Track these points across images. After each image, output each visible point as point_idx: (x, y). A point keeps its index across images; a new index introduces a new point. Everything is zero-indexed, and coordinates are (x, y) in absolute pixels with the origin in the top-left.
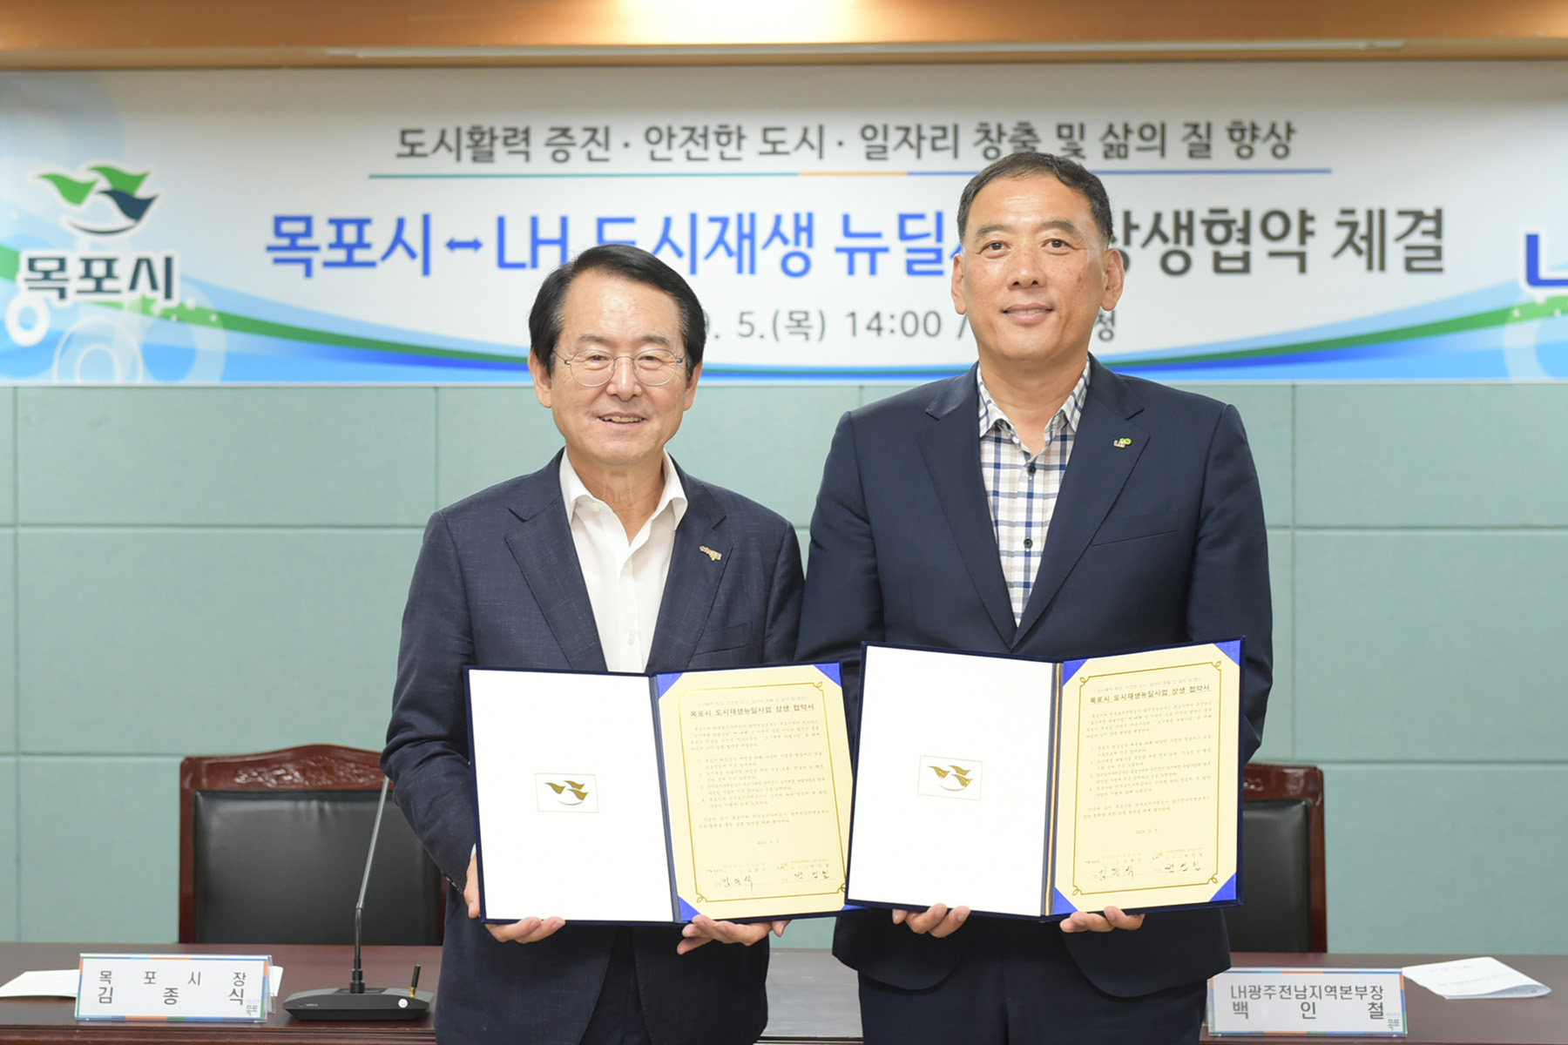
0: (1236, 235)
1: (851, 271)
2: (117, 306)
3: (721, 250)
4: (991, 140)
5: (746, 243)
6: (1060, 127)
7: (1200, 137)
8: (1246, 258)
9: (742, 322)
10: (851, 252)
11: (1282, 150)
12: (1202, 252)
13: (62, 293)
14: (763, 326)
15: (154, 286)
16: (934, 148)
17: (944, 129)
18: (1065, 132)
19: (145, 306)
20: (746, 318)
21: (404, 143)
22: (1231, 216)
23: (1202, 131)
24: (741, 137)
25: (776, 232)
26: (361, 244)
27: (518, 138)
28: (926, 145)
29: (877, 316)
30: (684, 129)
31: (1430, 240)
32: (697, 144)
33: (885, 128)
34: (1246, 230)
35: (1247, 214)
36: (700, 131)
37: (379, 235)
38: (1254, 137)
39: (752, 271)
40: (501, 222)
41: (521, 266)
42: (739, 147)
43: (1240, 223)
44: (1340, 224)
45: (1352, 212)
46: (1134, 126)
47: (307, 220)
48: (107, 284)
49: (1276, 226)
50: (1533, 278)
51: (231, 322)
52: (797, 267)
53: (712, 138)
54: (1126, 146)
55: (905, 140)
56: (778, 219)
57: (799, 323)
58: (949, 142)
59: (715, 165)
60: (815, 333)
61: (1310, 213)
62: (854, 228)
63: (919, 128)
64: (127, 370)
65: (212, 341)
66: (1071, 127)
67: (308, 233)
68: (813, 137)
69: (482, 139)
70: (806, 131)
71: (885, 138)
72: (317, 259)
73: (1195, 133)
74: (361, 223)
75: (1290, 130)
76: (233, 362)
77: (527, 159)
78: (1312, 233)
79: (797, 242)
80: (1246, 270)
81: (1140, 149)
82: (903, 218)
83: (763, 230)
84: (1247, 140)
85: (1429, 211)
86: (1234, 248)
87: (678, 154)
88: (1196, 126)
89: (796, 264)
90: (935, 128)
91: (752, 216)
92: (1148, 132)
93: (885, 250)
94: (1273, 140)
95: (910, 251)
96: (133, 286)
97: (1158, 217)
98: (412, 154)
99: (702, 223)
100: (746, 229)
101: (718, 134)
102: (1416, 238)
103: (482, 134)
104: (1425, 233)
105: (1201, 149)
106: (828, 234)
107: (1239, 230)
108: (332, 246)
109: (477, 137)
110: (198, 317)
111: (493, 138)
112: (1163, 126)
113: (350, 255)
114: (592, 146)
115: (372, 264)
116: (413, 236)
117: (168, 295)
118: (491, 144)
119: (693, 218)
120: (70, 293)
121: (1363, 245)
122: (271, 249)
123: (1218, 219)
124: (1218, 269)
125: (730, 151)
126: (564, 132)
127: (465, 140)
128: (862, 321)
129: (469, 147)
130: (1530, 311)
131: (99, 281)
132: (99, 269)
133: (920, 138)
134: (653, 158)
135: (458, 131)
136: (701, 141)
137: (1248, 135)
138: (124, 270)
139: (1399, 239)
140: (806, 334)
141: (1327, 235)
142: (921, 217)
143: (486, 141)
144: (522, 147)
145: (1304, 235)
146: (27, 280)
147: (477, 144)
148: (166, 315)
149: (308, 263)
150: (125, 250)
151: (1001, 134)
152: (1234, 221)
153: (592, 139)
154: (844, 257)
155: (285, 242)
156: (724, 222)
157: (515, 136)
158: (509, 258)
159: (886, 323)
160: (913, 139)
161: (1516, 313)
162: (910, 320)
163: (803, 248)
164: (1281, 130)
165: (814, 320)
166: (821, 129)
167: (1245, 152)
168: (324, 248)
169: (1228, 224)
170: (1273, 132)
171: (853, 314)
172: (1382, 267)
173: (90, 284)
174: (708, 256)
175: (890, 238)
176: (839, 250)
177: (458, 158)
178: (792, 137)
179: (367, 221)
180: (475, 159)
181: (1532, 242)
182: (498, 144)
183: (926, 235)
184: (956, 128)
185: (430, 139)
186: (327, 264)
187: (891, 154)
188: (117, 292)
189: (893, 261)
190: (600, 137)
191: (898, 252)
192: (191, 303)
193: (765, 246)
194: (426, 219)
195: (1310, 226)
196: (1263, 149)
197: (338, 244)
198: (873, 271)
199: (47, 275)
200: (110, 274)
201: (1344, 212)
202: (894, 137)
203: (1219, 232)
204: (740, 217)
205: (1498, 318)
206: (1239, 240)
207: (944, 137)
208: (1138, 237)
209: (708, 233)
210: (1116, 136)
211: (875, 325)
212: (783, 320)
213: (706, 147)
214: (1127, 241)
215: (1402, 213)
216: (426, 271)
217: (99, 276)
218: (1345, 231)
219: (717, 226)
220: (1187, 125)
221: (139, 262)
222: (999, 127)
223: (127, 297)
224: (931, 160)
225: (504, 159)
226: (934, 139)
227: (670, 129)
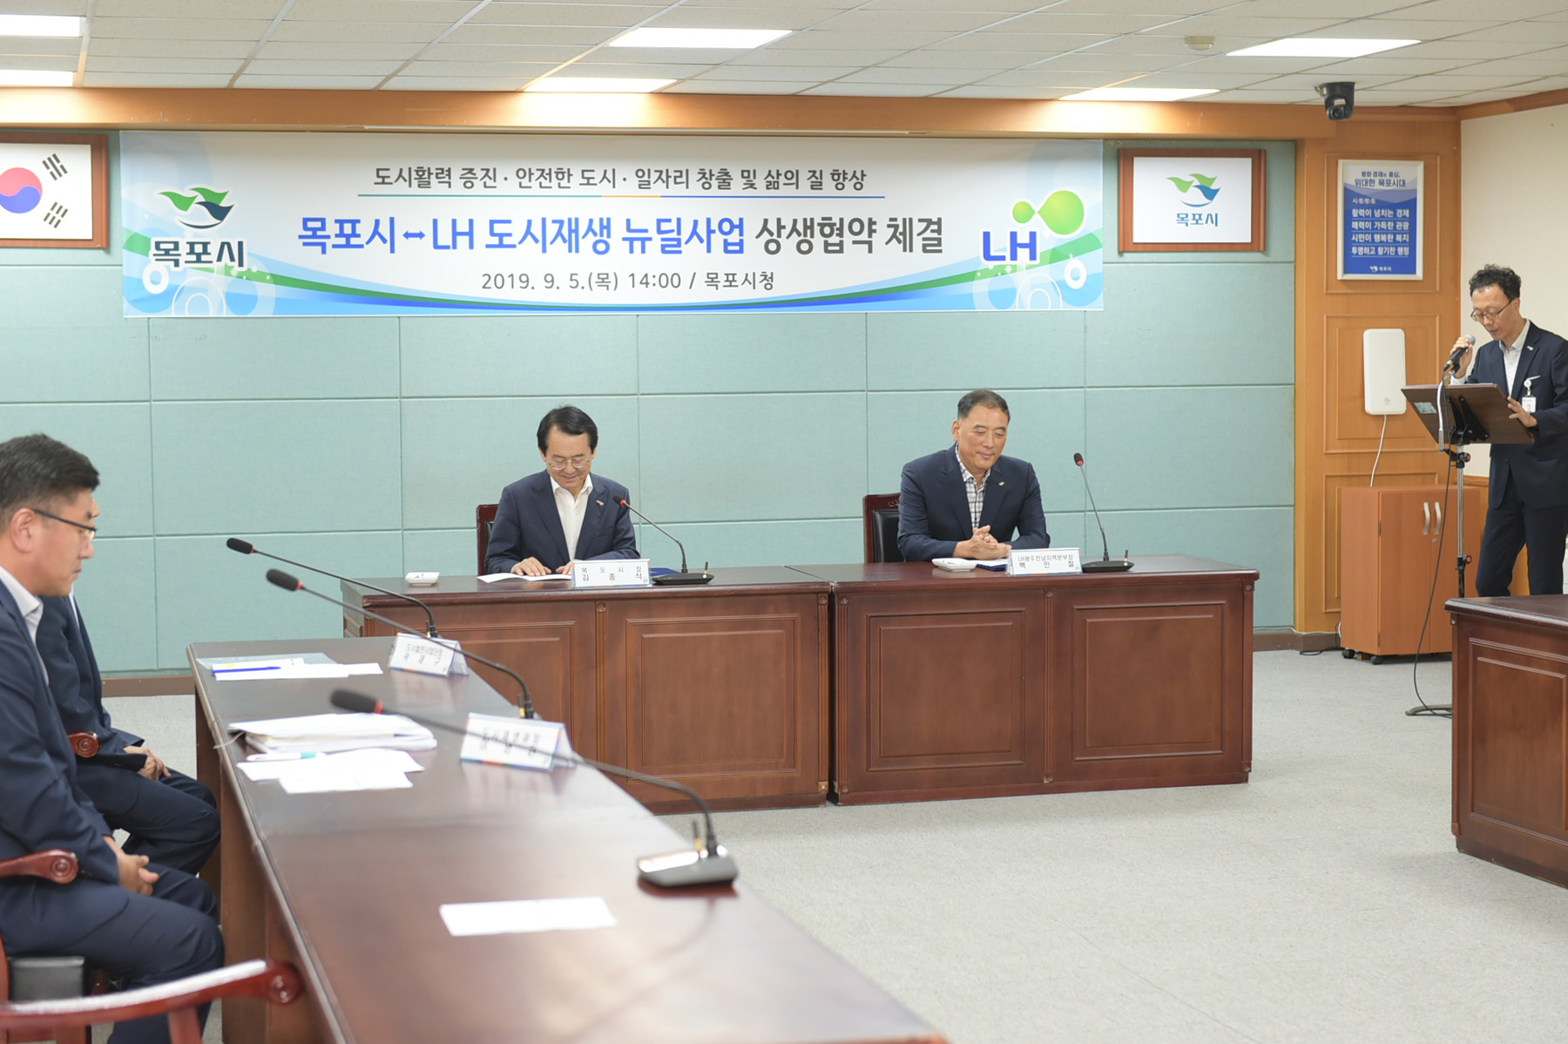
0: (836, 232)
1: (631, 251)
2: (211, 271)
3: (559, 238)
4: (707, 179)
5: (573, 235)
6: (743, 171)
7: (817, 178)
8: (841, 244)
9: (571, 280)
10: (631, 240)
11: (859, 186)
12: (818, 241)
13: (177, 263)
14: (583, 282)
15: (232, 259)
16: (676, 183)
17: (681, 172)
18: (746, 174)
19: (227, 270)
20: (574, 277)
21: (378, 176)
22: (833, 221)
23: (818, 175)
24: (569, 175)
25: (590, 229)
26: (355, 235)
27: (444, 174)
28: (671, 180)
29: (646, 275)
30: (538, 170)
31: (935, 235)
32: (546, 179)
33: (649, 170)
34: (841, 229)
35: (841, 220)
36: (547, 171)
37: (365, 230)
38: (845, 179)
39: (577, 251)
40: (435, 222)
41: (447, 247)
42: (569, 181)
43: (838, 226)
44: (889, 226)
45: (895, 220)
46: (782, 172)
47: (323, 220)
48: (204, 258)
49: (856, 227)
50: (987, 256)
51: (278, 280)
52: (601, 248)
53: (554, 175)
54: (778, 182)
55: (660, 177)
56: (591, 221)
57: (603, 280)
58: (684, 179)
59: (555, 190)
60: (612, 286)
61: (874, 220)
62: (632, 227)
63: (667, 171)
64: (216, 307)
65: (268, 291)
66: (749, 172)
67: (323, 228)
68: (609, 175)
69: (424, 174)
70: (605, 171)
71: (649, 177)
72: (329, 243)
73: (813, 176)
74: (354, 222)
75: (863, 175)
76: (280, 303)
77: (450, 187)
78: (875, 231)
79: (602, 235)
80: (841, 251)
81: (785, 184)
82: (659, 221)
83: (583, 229)
84: (841, 180)
85: (935, 220)
86: (834, 239)
87: (534, 184)
88: (815, 172)
89: (601, 247)
90: (675, 171)
91: (577, 220)
92: (789, 175)
93: (650, 239)
94: (855, 180)
95: (663, 240)
96: (219, 259)
97: (795, 221)
98: (383, 183)
99: (549, 223)
100: (573, 227)
101: (557, 173)
102: (928, 234)
103: (424, 171)
104: (933, 231)
105: (816, 185)
106: (618, 230)
107: (837, 229)
108: (337, 236)
109: (420, 173)
110: (259, 277)
111: (430, 174)
112: (797, 171)
113: (348, 241)
114: (486, 179)
115: (361, 246)
116: (384, 229)
117: (241, 264)
118: (429, 178)
119: (544, 220)
120: (182, 262)
121: (901, 238)
122: (301, 237)
123: (826, 222)
124: (827, 251)
125: (564, 183)
126: (471, 171)
127: (414, 175)
128: (638, 280)
129: (416, 179)
130: (986, 274)
131: (199, 255)
132: (199, 249)
133: (668, 177)
134: (521, 186)
135: (410, 169)
136: (548, 177)
137: (841, 176)
138: (214, 249)
139: (919, 235)
140: (607, 286)
141: (883, 232)
142: (669, 221)
143: (426, 176)
144: (447, 179)
145: (871, 232)
146: (155, 255)
147: (421, 177)
148: (240, 276)
149: (323, 245)
150: (214, 237)
151: (711, 175)
152: (835, 224)
153: (486, 175)
154: (628, 243)
155: (310, 233)
156: (561, 223)
157: (442, 173)
158: (440, 243)
159: (651, 280)
160: (664, 177)
161: (979, 274)
162: (664, 278)
163: (605, 238)
164: (859, 175)
165: (612, 278)
166: (614, 170)
167: (840, 186)
168: (333, 236)
169: (832, 226)
170: (854, 176)
171: (633, 275)
172: (911, 250)
173: (194, 258)
174: (552, 243)
175: (652, 233)
176: (624, 239)
177: (410, 186)
178: (598, 175)
179: (358, 221)
180: (419, 186)
181: (987, 236)
182: (433, 177)
183: (673, 231)
184: (687, 171)
185: (394, 174)
186: (335, 246)
187: (652, 185)
188: (211, 262)
189: (654, 246)
190: (491, 174)
191: (657, 239)
192: (254, 269)
193: (584, 237)
194: (392, 220)
195: (874, 227)
196: (849, 185)
197: (341, 234)
198: (643, 251)
199: (167, 252)
200: (205, 252)
201: (891, 220)
202: (654, 176)
203: (827, 230)
204: (570, 220)
205: (969, 277)
206: (837, 235)
207: (681, 176)
208: (785, 233)
209: (552, 229)
210: (773, 178)
211: (644, 281)
212: (594, 278)
213: (550, 181)
214: (779, 236)
215: (920, 220)
216: (392, 251)
217: (199, 253)
218: (892, 230)
219: (557, 225)
220: (810, 171)
221: (223, 244)
222: (711, 171)
223: (216, 265)
224: (675, 189)
225: (436, 186)
226: (675, 177)
227: (530, 170)
